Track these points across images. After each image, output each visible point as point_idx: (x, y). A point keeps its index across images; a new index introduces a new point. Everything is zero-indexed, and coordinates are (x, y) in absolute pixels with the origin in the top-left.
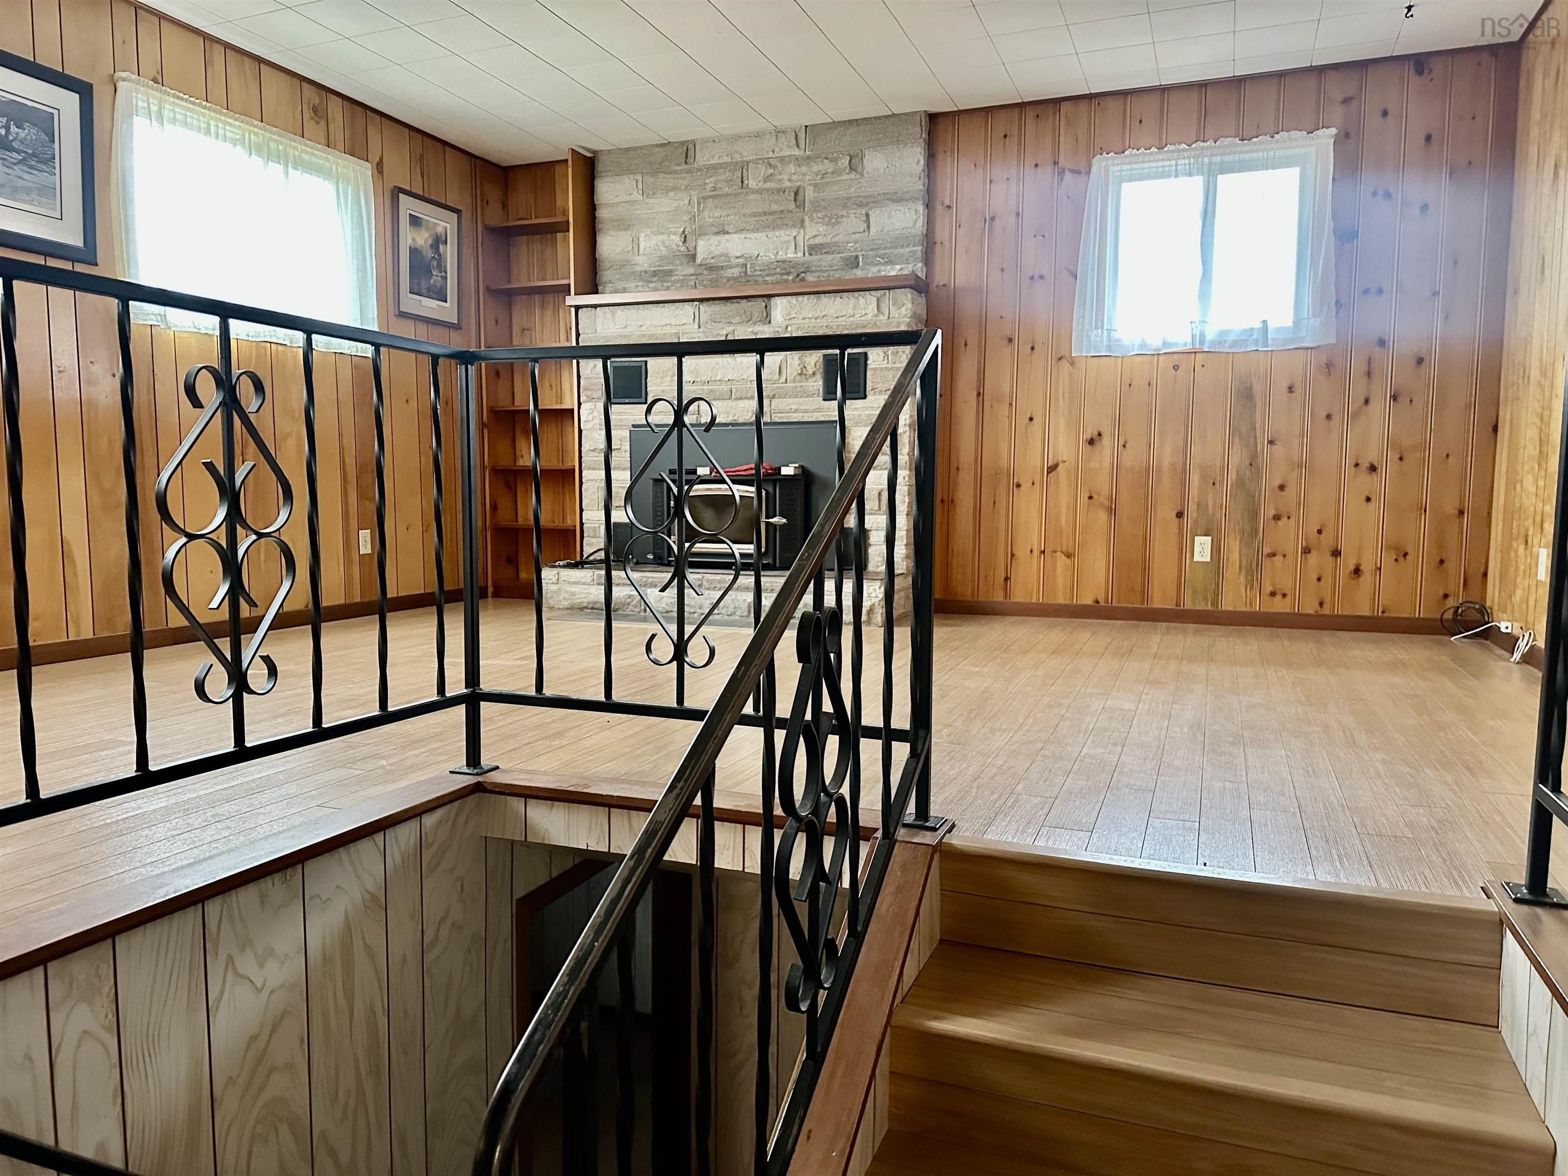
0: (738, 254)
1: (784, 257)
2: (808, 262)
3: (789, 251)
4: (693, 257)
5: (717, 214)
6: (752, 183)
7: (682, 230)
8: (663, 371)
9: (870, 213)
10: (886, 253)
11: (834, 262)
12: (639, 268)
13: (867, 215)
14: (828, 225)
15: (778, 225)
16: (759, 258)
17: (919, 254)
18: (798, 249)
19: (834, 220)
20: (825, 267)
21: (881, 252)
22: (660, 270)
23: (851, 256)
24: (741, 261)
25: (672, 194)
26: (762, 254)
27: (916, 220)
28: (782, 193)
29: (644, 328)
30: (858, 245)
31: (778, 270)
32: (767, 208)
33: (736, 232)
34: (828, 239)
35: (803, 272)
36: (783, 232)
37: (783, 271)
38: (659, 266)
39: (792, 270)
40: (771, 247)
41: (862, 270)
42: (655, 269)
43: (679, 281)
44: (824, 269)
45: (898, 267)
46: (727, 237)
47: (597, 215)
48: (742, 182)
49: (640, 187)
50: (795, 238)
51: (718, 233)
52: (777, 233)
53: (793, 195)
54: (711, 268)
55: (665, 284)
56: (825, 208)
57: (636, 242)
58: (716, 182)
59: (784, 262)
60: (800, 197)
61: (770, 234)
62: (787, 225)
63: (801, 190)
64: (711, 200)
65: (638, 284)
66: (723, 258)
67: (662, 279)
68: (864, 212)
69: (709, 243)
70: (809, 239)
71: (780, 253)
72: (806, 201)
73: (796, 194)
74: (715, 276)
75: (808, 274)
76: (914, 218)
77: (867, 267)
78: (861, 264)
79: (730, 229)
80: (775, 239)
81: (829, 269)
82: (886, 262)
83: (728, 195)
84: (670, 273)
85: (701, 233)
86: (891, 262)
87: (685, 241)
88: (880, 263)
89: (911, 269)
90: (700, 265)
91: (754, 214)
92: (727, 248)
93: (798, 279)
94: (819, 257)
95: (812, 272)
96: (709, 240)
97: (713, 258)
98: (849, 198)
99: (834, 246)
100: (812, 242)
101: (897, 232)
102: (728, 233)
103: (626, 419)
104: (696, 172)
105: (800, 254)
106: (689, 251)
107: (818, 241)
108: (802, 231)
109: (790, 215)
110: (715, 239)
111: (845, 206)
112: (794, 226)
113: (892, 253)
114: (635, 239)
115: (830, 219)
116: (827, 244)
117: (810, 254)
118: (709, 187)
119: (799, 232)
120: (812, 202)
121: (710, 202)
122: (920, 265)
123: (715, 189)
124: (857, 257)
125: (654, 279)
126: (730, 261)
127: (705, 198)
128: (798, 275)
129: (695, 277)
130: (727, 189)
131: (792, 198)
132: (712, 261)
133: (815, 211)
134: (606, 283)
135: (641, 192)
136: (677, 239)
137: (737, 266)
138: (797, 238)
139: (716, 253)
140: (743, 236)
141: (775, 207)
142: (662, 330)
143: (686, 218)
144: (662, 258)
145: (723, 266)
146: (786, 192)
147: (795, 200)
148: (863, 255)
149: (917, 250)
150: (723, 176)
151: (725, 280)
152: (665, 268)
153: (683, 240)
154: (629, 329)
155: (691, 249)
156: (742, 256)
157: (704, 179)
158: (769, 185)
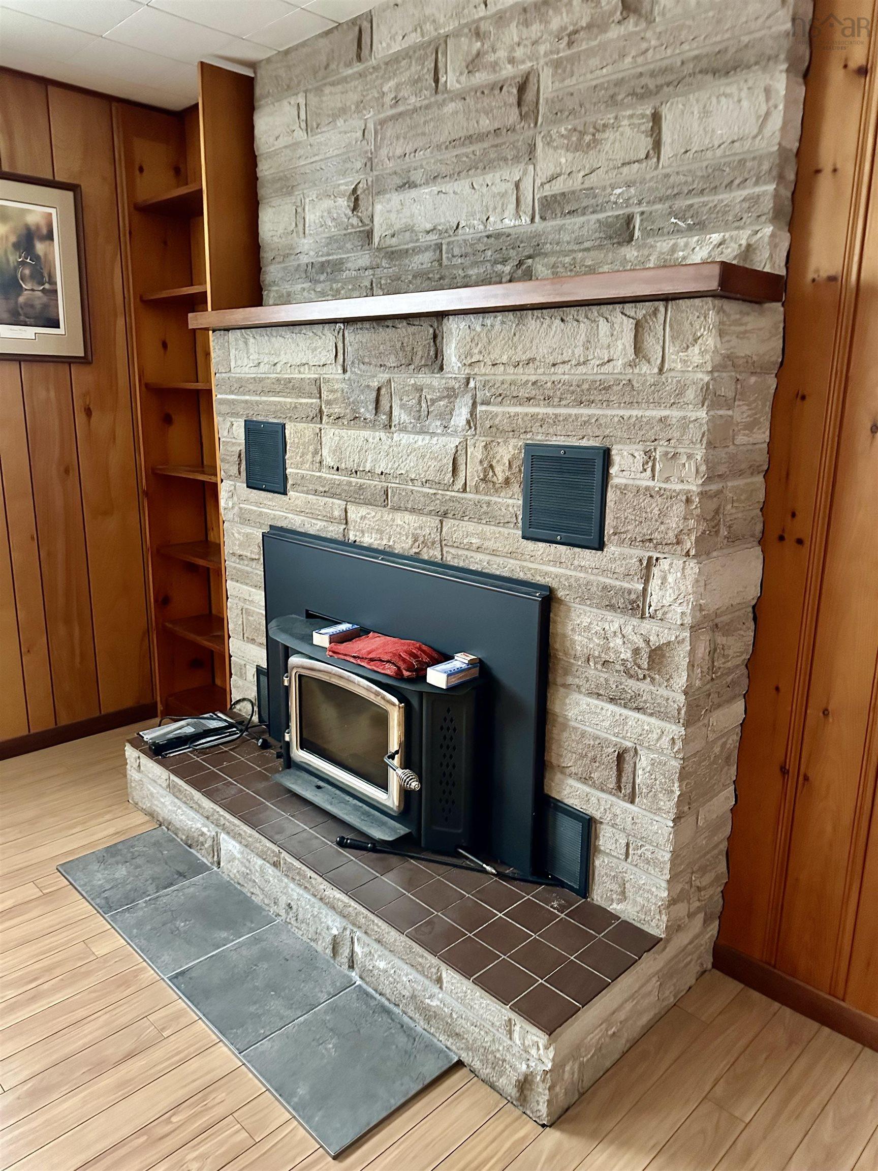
0: (429, 226)
1: (499, 226)
2: (538, 235)
3: (506, 214)
4: (369, 235)
5: (399, 152)
6: (452, 79)
7: (353, 187)
8: (303, 444)
9: (665, 111)
10: (691, 206)
11: (585, 231)
12: (304, 259)
13: (656, 118)
14: (577, 150)
15: (491, 161)
16: (460, 231)
17: (768, 204)
18: (523, 207)
19: (588, 138)
20: (568, 243)
21: (681, 203)
22: (328, 262)
23: (617, 216)
24: (433, 237)
25: (340, 123)
26: (462, 224)
27: (768, 114)
28: (497, 92)
29: (279, 367)
30: (632, 190)
31: (489, 253)
32: (472, 128)
33: (427, 183)
34: (575, 183)
35: (530, 257)
36: (498, 175)
37: (498, 256)
38: (328, 254)
39: (512, 253)
40: (477, 208)
41: (639, 248)
42: (324, 259)
43: (350, 280)
44: (570, 247)
45: (716, 237)
46: (414, 193)
47: (259, 174)
48: (437, 81)
49: (303, 116)
50: (517, 186)
51: (401, 187)
52: (489, 178)
53: (515, 91)
54: (393, 255)
55: (334, 285)
56: (572, 112)
57: (299, 214)
58: (398, 87)
59: (498, 236)
60: (530, 96)
61: (478, 181)
62: (505, 160)
63: (533, 80)
64: (390, 124)
65: (303, 286)
66: (408, 234)
67: (331, 276)
68: (649, 112)
69: (388, 207)
70: (542, 184)
71: (491, 219)
72: (541, 101)
73: (522, 88)
74: (396, 269)
75: (537, 259)
76: (763, 111)
77: (650, 241)
78: (637, 233)
79: (417, 176)
80: (485, 189)
81: (576, 247)
82: (690, 228)
83: (415, 110)
84: (336, 267)
85: (378, 189)
86: (700, 227)
87: (355, 209)
88: (677, 231)
89: (744, 242)
90: (379, 249)
91: (453, 143)
92: (412, 216)
93: (520, 272)
94: (559, 222)
95: (546, 255)
96: (390, 200)
97: (393, 236)
98: (619, 83)
99: (587, 196)
100: (548, 191)
101: (719, 152)
102: (416, 186)
103: (266, 514)
104: (371, 74)
105: (526, 219)
106: (364, 225)
107: (558, 187)
108: (531, 167)
109: (512, 137)
110: (396, 198)
111: (612, 101)
112: (517, 159)
113: (705, 204)
114: (299, 210)
115: (582, 134)
116: (573, 192)
117: (543, 218)
118: (388, 100)
119: (525, 173)
120: (551, 102)
121: (390, 131)
122: (768, 230)
123: (397, 101)
124: (629, 219)
125: (322, 277)
126: (418, 240)
127: (382, 123)
128: (521, 263)
129: (371, 272)
130: (413, 100)
131: (513, 99)
132: (394, 241)
133: (554, 122)
134: (270, 285)
135: (303, 125)
136: (344, 204)
137: (427, 249)
138: (522, 186)
139: (397, 227)
140: (435, 189)
141: (486, 124)
142: (300, 372)
143: (359, 165)
144: (331, 239)
145: (407, 251)
146: (504, 89)
147: (519, 105)
148: (642, 213)
149: (764, 193)
150: (408, 74)
151: (410, 277)
152: (335, 257)
153: (352, 205)
154: (263, 368)
155: (367, 221)
156: (435, 229)
157: (382, 85)
158: (481, 78)
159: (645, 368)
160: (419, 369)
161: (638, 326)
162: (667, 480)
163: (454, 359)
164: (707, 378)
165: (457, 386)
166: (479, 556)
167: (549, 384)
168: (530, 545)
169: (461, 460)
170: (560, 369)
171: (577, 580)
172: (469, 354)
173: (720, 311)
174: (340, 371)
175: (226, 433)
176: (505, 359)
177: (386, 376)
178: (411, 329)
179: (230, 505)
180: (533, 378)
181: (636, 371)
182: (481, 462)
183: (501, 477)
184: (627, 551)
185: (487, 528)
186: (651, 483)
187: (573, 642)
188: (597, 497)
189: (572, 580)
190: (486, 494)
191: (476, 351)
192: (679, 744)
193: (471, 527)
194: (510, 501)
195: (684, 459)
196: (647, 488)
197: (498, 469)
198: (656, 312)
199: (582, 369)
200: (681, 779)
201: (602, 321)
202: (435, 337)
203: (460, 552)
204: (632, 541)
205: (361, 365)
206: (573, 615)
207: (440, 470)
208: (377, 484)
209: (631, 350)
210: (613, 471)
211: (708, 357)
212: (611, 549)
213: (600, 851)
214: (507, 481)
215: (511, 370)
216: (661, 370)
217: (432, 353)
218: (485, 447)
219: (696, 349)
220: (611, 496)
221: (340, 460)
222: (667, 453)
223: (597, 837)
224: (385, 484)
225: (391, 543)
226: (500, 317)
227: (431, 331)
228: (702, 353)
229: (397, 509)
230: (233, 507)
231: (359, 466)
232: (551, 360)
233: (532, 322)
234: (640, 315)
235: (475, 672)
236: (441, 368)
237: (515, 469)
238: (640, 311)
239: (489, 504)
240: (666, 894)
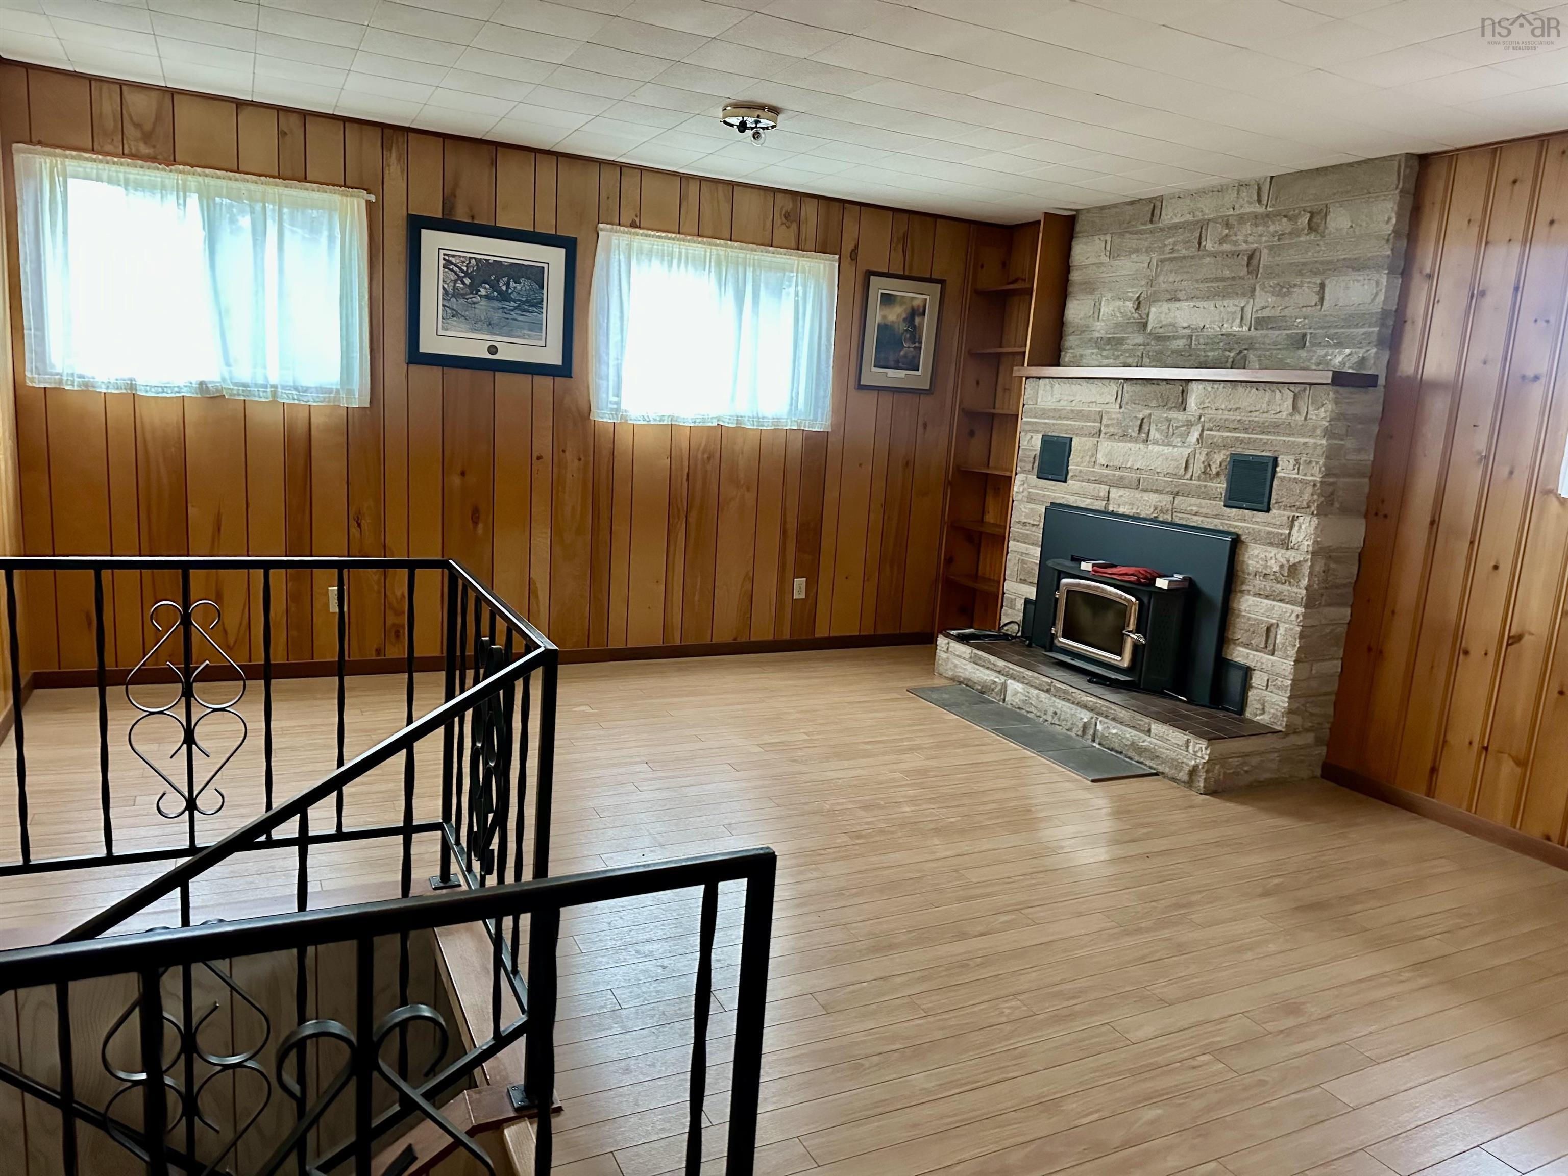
0: (1185, 325)
1: (1229, 330)
2: (1251, 338)
3: (1234, 324)
4: (1145, 325)
5: (1171, 279)
6: (1209, 245)
7: (1137, 295)
8: (1084, 451)
9: (1327, 282)
10: (1337, 333)
11: (1278, 339)
12: (1097, 335)
13: (1322, 286)
14: (1278, 295)
15: (1228, 293)
16: (1205, 330)
17: (1374, 338)
18: (1244, 321)
19: (1285, 290)
20: (1269, 344)
21: (1333, 331)
22: (1114, 338)
23: (1297, 333)
24: (1188, 331)
25: (1134, 256)
26: (1207, 326)
27: (1377, 294)
28: (1236, 257)
29: (1074, 403)
30: (1306, 321)
31: (1222, 344)
32: (1219, 274)
33: (1187, 300)
34: (1276, 313)
35: (1246, 349)
36: (1231, 301)
37: (1226, 346)
38: (1114, 334)
39: (1236, 346)
40: (1217, 318)
41: (1308, 351)
42: (1110, 336)
43: (1126, 351)
44: (1269, 347)
45: (1348, 351)
46: (1178, 304)
47: (1070, 278)
48: (1200, 243)
49: (1108, 248)
50: (1242, 309)
51: (1170, 300)
52: (1226, 303)
53: (1246, 259)
54: (1159, 338)
55: (1116, 353)
56: (1277, 275)
57: (1097, 307)
58: (1175, 243)
59: (1228, 335)
60: (1254, 262)
61: (1219, 303)
62: (1237, 294)
63: (1257, 254)
64: (1167, 263)
65: (1093, 351)
66: (1170, 328)
67: (1114, 347)
68: (1319, 282)
69: (1160, 310)
70: (1257, 311)
71: (1225, 325)
72: (1261, 266)
73: (1250, 258)
74: (1161, 347)
75: (1250, 351)
76: (1375, 291)
77: (1314, 348)
78: (1307, 344)
79: (1181, 295)
80: (1222, 309)
81: (1273, 347)
82: (1335, 345)
83: (1184, 258)
84: (1120, 341)
85: (1154, 299)
86: (1341, 345)
87: (1137, 309)
88: (1328, 345)
89: (1361, 355)
90: (1150, 334)
91: (1207, 280)
92: (1175, 317)
93: (1239, 357)
94: (1264, 332)
95: (1256, 349)
96: (1161, 306)
97: (1161, 328)
98: (1304, 264)
99: (1281, 320)
100: (1259, 315)
101: (1353, 308)
102: (1179, 300)
103: (1048, 495)
104: (1158, 232)
105: (1245, 328)
106: (1142, 318)
107: (1266, 314)
108: (1252, 300)
109: (1243, 282)
110: (1166, 306)
111: (1300, 273)
112: (1244, 295)
113: (1343, 333)
114: (1097, 304)
115: (1282, 287)
116: (1275, 317)
117: (1256, 329)
118: (1168, 249)
119: (1248, 303)
120: (1266, 267)
121: (1167, 267)
122: (1374, 350)
123: (1173, 250)
124: (1304, 335)
125: (1108, 347)
126: (1177, 332)
127: (1162, 261)
128: (1240, 352)
129: (1143, 347)
130: (1184, 251)
131: (1245, 263)
132: (1161, 330)
133: (1267, 278)
134: (1067, 349)
135: (1108, 253)
136: (1130, 305)
137: (1183, 337)
138: (1245, 309)
139: (1164, 323)
140: (1192, 304)
141: (1227, 273)
142: (1089, 407)
143: (1143, 283)
144: (1117, 325)
145: (1169, 337)
146: (1240, 256)
147: (1248, 266)
148: (1311, 333)
149: (1373, 332)
150: (1182, 237)
151: (1170, 353)
152: (1118, 336)
153: (1135, 307)
154: (1063, 403)
155: (1145, 317)
156: (1189, 326)
157: (1164, 240)
158: (1226, 247)
159: (1297, 417)
160: (1170, 409)
161: (1295, 397)
162: (1305, 475)
163: (1193, 405)
164: (1327, 424)
165: (1193, 420)
166: (1196, 518)
167: (1247, 422)
168: (1228, 510)
169: (1191, 461)
170: (1254, 414)
171: (1253, 529)
172: (1203, 402)
173: (1336, 392)
174: (1118, 406)
175: (1026, 443)
176: (1223, 407)
177: (1149, 412)
178: (1168, 386)
179: (1021, 490)
180: (1239, 418)
181: (1293, 418)
182: (1203, 462)
183: (1214, 471)
184: (1282, 512)
185: (1202, 501)
186: (1297, 476)
187: (1248, 565)
188: (1268, 483)
189: (1250, 530)
190: (1204, 481)
191: (1207, 401)
192: (1301, 618)
193: (1193, 500)
194: (1219, 485)
195: (1314, 464)
196: (1295, 479)
197: (1213, 467)
198: (1305, 390)
199: (1265, 415)
200: (1300, 638)
201: (1277, 392)
202: (1183, 391)
203: (1184, 516)
204: (1285, 506)
205: (1133, 406)
206: (1249, 550)
207: (1177, 467)
208: (1134, 475)
209: (1291, 408)
210: (1278, 469)
211: (1328, 414)
212: (1274, 512)
213: (1252, 687)
214: (1218, 474)
215: (1226, 413)
216: (1306, 419)
217: (1180, 400)
218: (1207, 454)
219: (1323, 410)
220: (1275, 482)
221: (1110, 461)
222: (1306, 461)
223: (1251, 679)
224: (1139, 476)
225: (1138, 511)
226: (1222, 384)
227: (1181, 388)
228: (1325, 412)
229: (1146, 491)
230: (1023, 492)
231: (1122, 464)
232: (1249, 409)
233: (1240, 389)
234: (1297, 391)
235: (1187, 584)
236: (1185, 409)
237: (1223, 467)
238: (1297, 389)
239: (1205, 487)
240: (1286, 705)
